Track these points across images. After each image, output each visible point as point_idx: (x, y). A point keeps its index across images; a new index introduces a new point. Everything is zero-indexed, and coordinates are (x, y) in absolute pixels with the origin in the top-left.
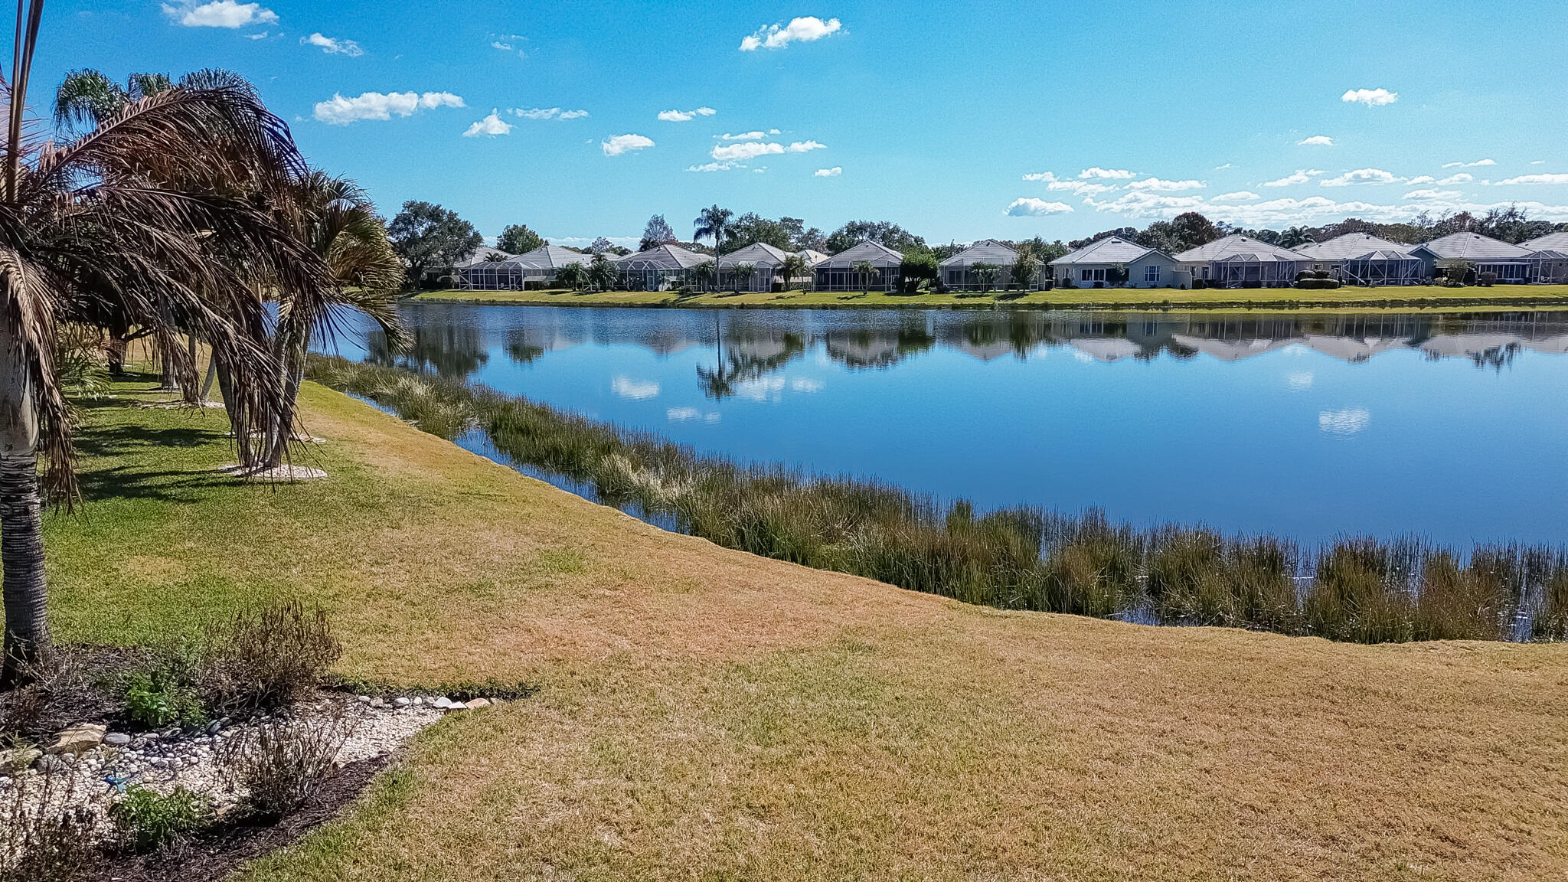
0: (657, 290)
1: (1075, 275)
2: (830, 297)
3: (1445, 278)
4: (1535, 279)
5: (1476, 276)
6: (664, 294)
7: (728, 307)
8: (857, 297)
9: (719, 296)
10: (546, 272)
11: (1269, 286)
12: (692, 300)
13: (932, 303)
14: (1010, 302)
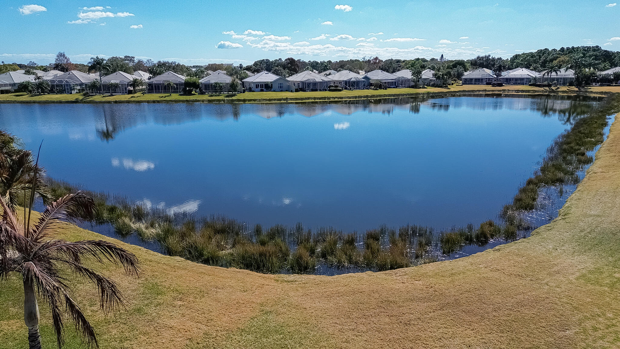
0: (71, 93)
1: (253, 86)
2: (155, 96)
3: (373, 87)
4: (399, 86)
5: (382, 86)
6: (74, 96)
7: (109, 102)
8: (168, 96)
9: (104, 97)
10: (10, 85)
11: (320, 90)
12: (91, 99)
13: (199, 99)
14: (230, 98)
